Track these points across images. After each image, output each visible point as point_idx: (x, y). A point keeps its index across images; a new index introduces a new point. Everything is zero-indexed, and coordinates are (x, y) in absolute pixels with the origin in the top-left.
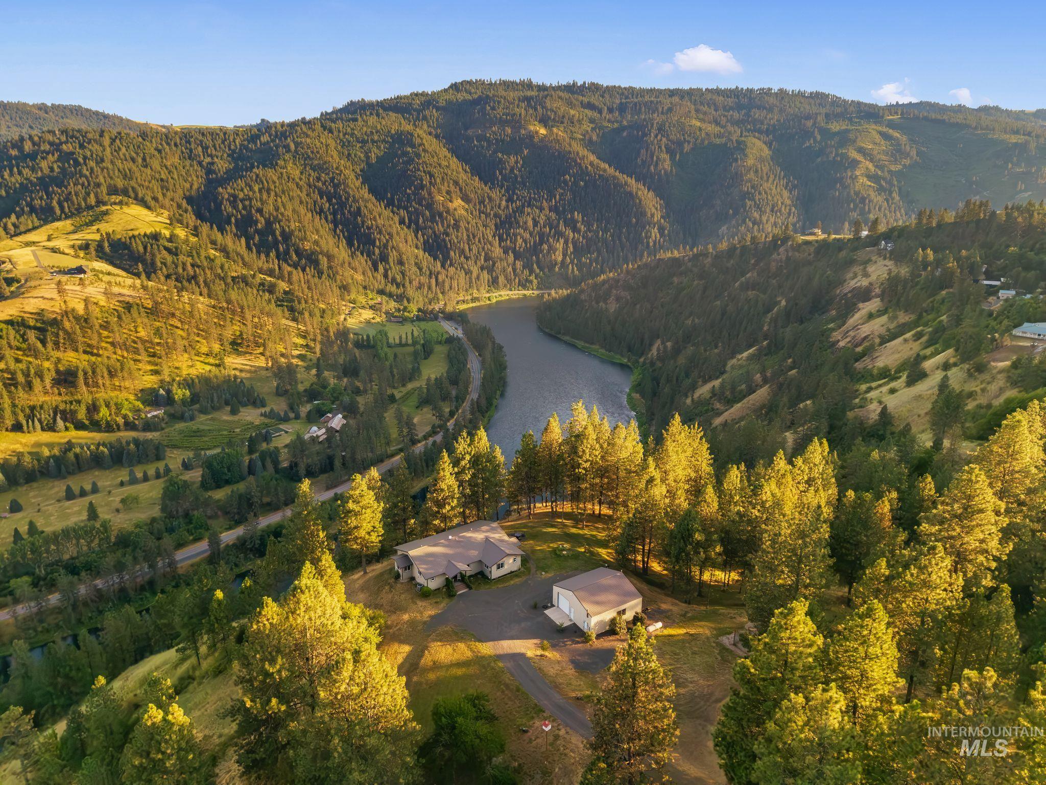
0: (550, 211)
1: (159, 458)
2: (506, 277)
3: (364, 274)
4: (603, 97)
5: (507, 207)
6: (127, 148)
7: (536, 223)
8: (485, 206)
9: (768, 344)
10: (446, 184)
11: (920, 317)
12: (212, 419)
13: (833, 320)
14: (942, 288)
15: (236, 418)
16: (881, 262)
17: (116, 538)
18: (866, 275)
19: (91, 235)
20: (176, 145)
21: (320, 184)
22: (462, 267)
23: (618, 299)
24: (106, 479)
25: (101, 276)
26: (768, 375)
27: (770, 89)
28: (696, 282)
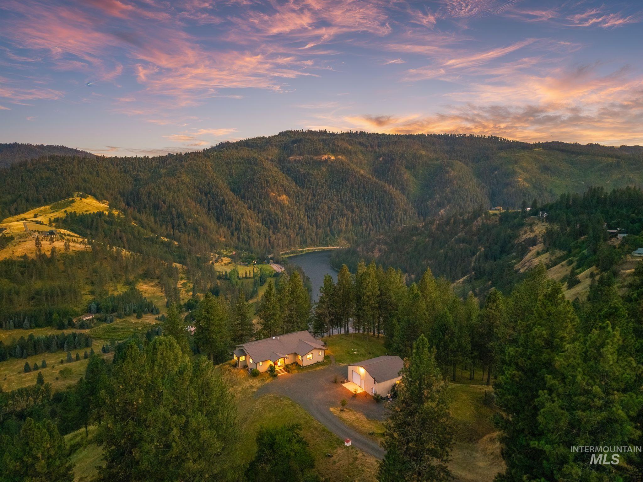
0: (338, 201)
1: (87, 345)
2: (311, 239)
3: (225, 237)
4: (368, 139)
5: (312, 199)
6: (88, 166)
7: (329, 208)
8: (299, 199)
9: (475, 273)
10: (276, 186)
11: (570, 251)
12: (125, 322)
13: (514, 258)
14: (581, 235)
15: (140, 321)
16: (540, 224)
17: (54, 396)
18: (532, 231)
19: (60, 214)
20: (117, 165)
21: (201, 186)
22: (285, 233)
23: (380, 250)
24: (52, 359)
25: (64, 236)
26: (477, 291)
27: (464, 135)
28: (427, 240)
